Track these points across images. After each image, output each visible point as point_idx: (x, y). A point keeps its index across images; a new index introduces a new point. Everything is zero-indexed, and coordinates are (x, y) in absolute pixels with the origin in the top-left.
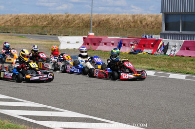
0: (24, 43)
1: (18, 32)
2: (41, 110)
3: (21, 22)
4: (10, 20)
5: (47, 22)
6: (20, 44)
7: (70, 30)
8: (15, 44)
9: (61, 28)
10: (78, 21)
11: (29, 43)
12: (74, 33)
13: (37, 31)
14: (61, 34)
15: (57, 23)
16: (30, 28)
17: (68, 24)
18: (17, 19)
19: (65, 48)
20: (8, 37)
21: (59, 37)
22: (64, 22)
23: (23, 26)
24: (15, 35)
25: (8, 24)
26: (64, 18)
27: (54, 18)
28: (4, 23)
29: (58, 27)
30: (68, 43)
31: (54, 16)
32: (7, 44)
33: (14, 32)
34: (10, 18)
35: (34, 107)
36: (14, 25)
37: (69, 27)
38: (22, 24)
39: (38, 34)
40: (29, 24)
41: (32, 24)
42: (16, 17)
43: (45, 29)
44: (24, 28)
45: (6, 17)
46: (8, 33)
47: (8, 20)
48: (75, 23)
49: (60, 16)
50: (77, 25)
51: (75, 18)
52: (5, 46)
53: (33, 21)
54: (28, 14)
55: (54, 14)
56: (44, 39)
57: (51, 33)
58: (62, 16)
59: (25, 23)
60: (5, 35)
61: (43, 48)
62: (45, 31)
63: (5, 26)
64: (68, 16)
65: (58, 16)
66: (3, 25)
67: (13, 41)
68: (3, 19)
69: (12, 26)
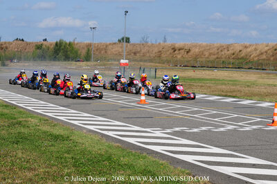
4: (266, 52)
18: (276, 50)
20: (263, 75)
24: (273, 73)
25: (264, 57)
28: (258, 56)
33: (273, 68)
34: (266, 48)
36: (272, 59)
42: (275, 48)
45: (260, 47)
46: (263, 69)
47: (263, 51)
60: (258, 73)
63: (259, 60)
66: (256, 59)
67: (271, 82)
68: (256, 50)
69: (269, 60)
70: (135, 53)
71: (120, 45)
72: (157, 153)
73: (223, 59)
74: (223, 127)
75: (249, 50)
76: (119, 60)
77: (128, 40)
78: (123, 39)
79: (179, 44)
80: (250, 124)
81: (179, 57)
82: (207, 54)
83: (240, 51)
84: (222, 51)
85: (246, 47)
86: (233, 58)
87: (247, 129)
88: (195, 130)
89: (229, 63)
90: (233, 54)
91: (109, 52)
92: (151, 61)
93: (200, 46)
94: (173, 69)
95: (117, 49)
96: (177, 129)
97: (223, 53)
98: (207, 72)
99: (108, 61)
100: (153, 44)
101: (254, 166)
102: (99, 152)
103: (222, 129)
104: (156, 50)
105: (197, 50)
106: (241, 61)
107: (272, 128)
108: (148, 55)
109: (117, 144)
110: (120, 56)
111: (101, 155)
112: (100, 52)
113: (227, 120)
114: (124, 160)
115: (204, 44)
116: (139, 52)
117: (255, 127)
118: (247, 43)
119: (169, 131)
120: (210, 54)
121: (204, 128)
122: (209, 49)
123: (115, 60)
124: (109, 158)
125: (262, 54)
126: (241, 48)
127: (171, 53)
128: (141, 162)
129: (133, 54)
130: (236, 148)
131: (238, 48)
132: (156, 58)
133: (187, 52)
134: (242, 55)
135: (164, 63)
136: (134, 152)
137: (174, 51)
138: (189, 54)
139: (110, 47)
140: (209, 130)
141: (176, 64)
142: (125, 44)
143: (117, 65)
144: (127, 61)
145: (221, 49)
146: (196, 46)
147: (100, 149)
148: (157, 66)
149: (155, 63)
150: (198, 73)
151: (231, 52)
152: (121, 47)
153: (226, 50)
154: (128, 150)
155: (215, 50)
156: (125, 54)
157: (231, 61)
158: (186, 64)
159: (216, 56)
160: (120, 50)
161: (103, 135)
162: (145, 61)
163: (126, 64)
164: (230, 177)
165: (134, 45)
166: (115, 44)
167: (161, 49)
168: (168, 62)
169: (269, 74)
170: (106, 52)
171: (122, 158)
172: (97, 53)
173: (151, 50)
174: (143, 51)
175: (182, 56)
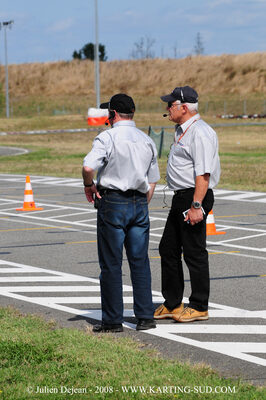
71: (82, 67)
78: (85, 50)
81: (245, 91)
91: (51, 89)
99: (52, 112)
100: (169, 61)
104: (180, 76)
116: (134, 84)
123: (69, 109)
127: (221, 84)
137: (232, 76)
139: (53, 74)
141: (238, 113)
143: (78, 124)
152: (85, 73)
160: (83, 82)
165: (119, 65)
166: (65, 64)
167: (193, 74)
170: (42, 89)
172: (19, 92)
173: (166, 78)
174: (145, 81)
175: (254, 90)
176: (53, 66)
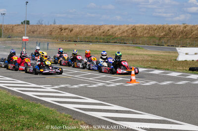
0: (141, 54)
1: (135, 42)
2: (161, 123)
3: (138, 32)
4: (127, 31)
5: (164, 33)
6: (138, 55)
7: (188, 41)
8: (133, 55)
9: (178, 39)
10: (196, 32)
11: (147, 54)
12: (192, 44)
13: (154, 42)
14: (179, 45)
15: (175, 34)
16: (147, 38)
17: (186, 35)
18: (134, 29)
19: (184, 60)
20: (125, 47)
21: (177, 48)
22: (182, 32)
23: (140, 37)
24: (131, 46)
25: (125, 34)
26: (182, 29)
27: (172, 29)
28: (121, 33)
29: (176, 38)
30: (187, 54)
31: (172, 27)
32: (61, 50)
33: (131, 42)
34: (127, 28)
35: (153, 120)
36: (131, 35)
37: (187, 38)
38: (139, 34)
39: (155, 45)
40: (146, 35)
41: (149, 35)
42: (133, 28)
43: (163, 40)
44: (141, 39)
45: (122, 28)
46: (125, 43)
47: (125, 30)
48: (193, 34)
49: (177, 26)
50: (194, 36)
51: (193, 29)
52: (60, 51)
53: (150, 32)
54: (145, 25)
55: (171, 25)
56: (162, 50)
57: (169, 44)
58: (180, 26)
59: (142, 34)
60: (121, 46)
61: (160, 60)
62: (162, 42)
63: (121, 37)
64: (185, 27)
65: (175, 27)
66: (119, 36)
67: (130, 52)
68: (119, 29)
69: (129, 36)
70: (33, 32)
71: (23, 26)
72: (48, 103)
73: (97, 36)
74: (95, 84)
75: (115, 29)
76: (22, 37)
77: (28, 23)
78: (24, 22)
79: (65, 25)
80: (115, 82)
81: (65, 34)
82: (84, 32)
83: (108, 30)
84: (95, 30)
85: (112, 27)
86: (103, 36)
87: (113, 85)
88: (76, 86)
89: (101, 39)
90: (104, 32)
91: (15, 31)
92: (45, 37)
93: (79, 26)
94: (60, 43)
95: (21, 29)
96: (63, 86)
97: (96, 32)
98: (85, 45)
99: (14, 37)
100: (46, 25)
101: (117, 111)
102: (7, 102)
103: (94, 86)
104: (48, 30)
105: (77, 29)
106: (108, 37)
107: (130, 85)
108: (42, 33)
109: (20, 97)
110: (22, 34)
111: (8, 105)
112: (8, 31)
113: (98, 79)
114: (24, 108)
115: (83, 25)
116: (36, 31)
117: (118, 84)
118: (113, 25)
119: (56, 87)
120: (87, 32)
121: (82, 85)
122: (86, 29)
123: (19, 37)
124: (14, 107)
125: (124, 32)
126: (109, 28)
127: (59, 32)
128: (36, 109)
129: (31, 33)
130: (104, 99)
131: (107, 28)
132: (48, 35)
133: (71, 31)
134: (110, 33)
135: (54, 39)
136: (31, 102)
137: (61, 30)
138: (72, 32)
139: (15, 27)
140: (86, 87)
141: (63, 40)
142: (26, 25)
143: (20, 40)
144: (27, 38)
145: (94, 28)
146: (77, 27)
147: (7, 101)
148: (49, 41)
149: (48, 39)
150: (78, 46)
151: (102, 31)
152: (24, 28)
153: (98, 30)
154: (28, 101)
155: (90, 30)
156: (26, 32)
157: (102, 37)
158: (69, 39)
159: (91, 34)
160: (23, 30)
161: (9, 90)
162: (41, 37)
163: (27, 40)
164: (100, 119)
165: (32, 26)
166: (19, 25)
167: (52, 29)
168: (57, 38)
169: (129, 46)
170: (12, 31)
171: (23, 107)
172: (6, 32)
173: (44, 30)
174: (39, 30)
175: (67, 34)
176: (15, 25)
